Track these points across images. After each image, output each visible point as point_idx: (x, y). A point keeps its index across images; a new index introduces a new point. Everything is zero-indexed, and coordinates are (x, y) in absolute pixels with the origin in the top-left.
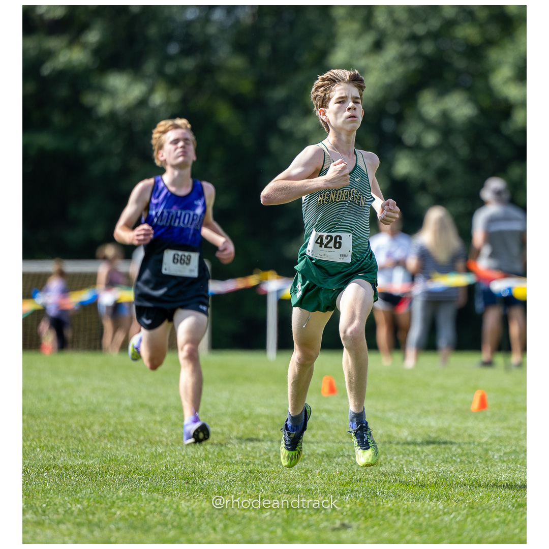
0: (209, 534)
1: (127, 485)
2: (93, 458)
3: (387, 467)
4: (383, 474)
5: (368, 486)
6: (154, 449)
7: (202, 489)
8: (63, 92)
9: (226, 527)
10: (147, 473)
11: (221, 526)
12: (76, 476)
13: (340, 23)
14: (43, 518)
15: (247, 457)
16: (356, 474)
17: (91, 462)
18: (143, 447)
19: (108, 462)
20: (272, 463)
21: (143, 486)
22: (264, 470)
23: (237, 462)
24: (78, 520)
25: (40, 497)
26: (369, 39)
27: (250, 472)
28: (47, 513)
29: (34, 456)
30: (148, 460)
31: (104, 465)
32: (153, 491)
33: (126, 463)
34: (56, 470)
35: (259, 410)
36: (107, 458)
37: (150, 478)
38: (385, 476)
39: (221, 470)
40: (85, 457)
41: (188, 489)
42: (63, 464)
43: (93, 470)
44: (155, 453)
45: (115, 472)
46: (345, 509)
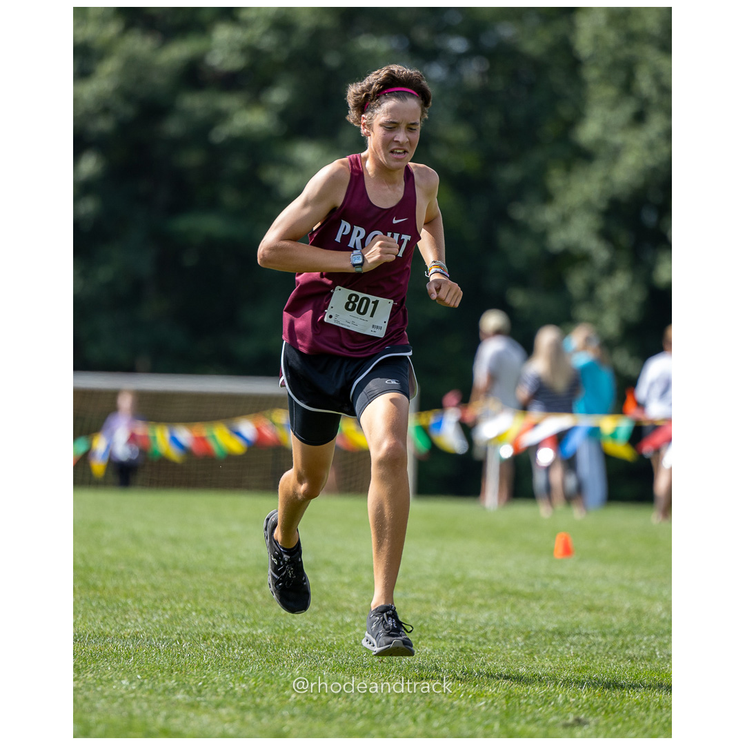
0: (407, 727)
1: (305, 661)
2: (263, 626)
3: (635, 650)
4: (629, 658)
5: (611, 673)
6: (339, 618)
7: (400, 669)
8: (238, 164)
9: (429, 718)
10: (331, 648)
11: (423, 716)
12: (240, 648)
13: (591, 87)
14: (198, 699)
15: (456, 632)
16: (596, 657)
17: (260, 631)
18: (327, 615)
19: (281, 633)
20: (489, 641)
21: (326, 663)
22: (478, 648)
23: (445, 637)
24: (242, 704)
25: (194, 673)
26: (628, 109)
27: (461, 650)
28: (203, 693)
29: (189, 622)
30: (332, 632)
31: (277, 635)
32: (337, 671)
33: (304, 633)
34: (216, 640)
35: (474, 573)
36: (280, 627)
37: (334, 654)
38: (632, 661)
39: (424, 647)
40: (252, 625)
41: (382, 669)
42: (226, 633)
43: (263, 641)
44: (340, 623)
45: (291, 645)
46: (581, 700)
